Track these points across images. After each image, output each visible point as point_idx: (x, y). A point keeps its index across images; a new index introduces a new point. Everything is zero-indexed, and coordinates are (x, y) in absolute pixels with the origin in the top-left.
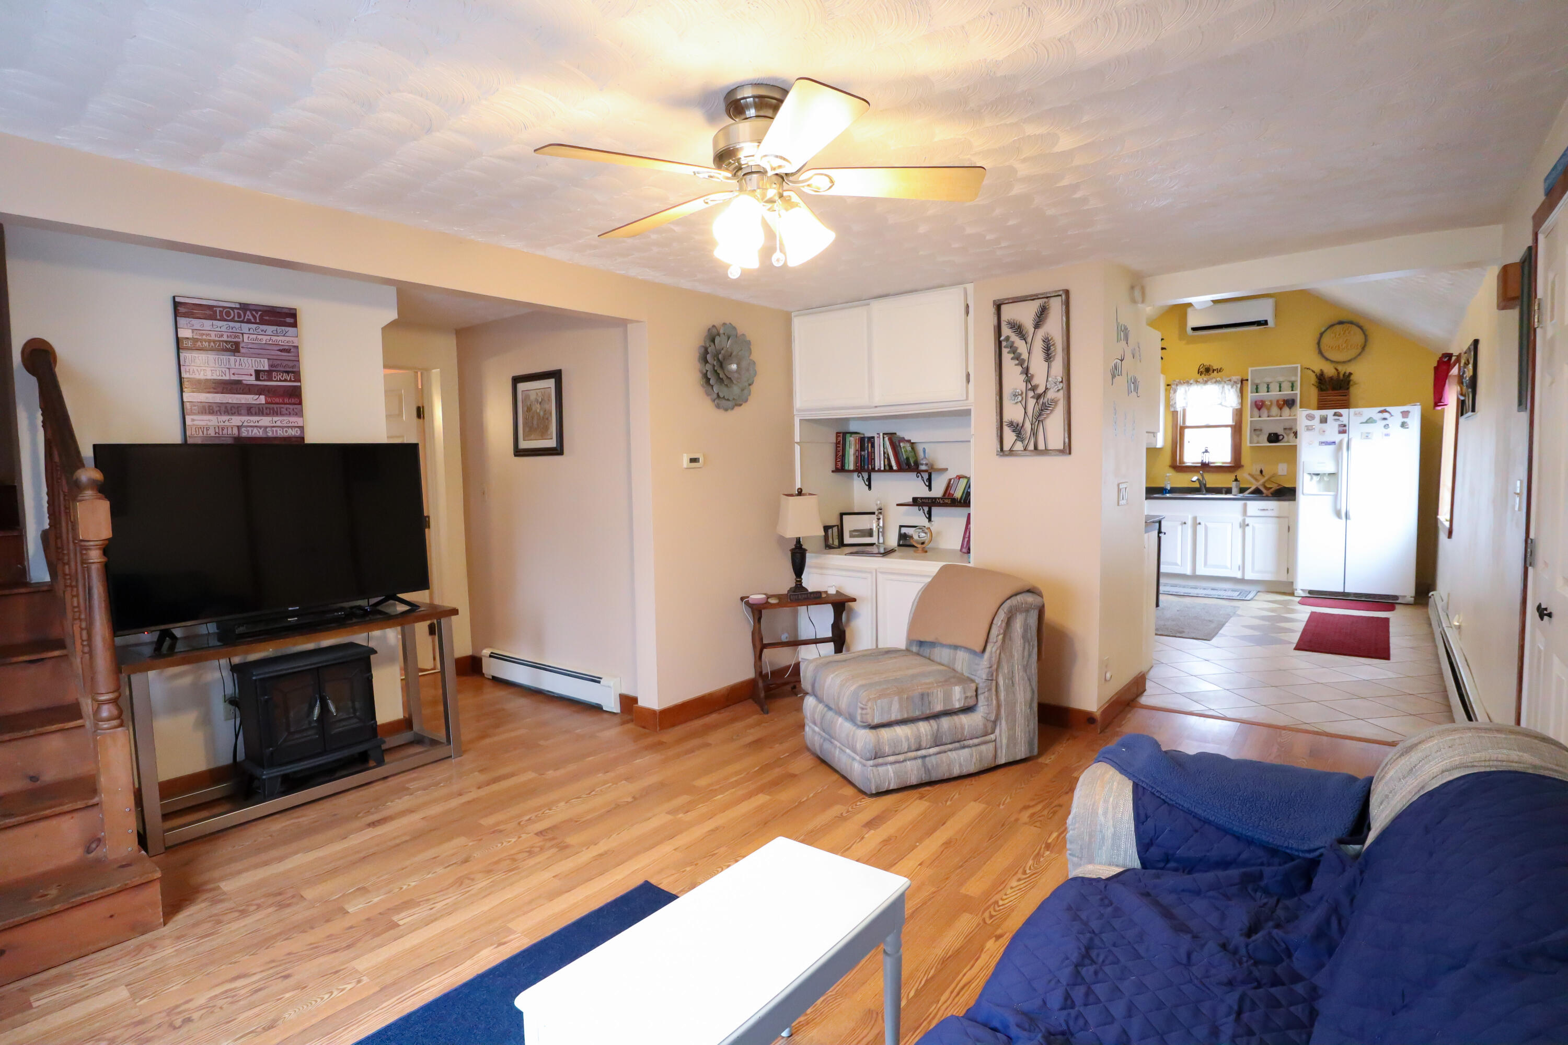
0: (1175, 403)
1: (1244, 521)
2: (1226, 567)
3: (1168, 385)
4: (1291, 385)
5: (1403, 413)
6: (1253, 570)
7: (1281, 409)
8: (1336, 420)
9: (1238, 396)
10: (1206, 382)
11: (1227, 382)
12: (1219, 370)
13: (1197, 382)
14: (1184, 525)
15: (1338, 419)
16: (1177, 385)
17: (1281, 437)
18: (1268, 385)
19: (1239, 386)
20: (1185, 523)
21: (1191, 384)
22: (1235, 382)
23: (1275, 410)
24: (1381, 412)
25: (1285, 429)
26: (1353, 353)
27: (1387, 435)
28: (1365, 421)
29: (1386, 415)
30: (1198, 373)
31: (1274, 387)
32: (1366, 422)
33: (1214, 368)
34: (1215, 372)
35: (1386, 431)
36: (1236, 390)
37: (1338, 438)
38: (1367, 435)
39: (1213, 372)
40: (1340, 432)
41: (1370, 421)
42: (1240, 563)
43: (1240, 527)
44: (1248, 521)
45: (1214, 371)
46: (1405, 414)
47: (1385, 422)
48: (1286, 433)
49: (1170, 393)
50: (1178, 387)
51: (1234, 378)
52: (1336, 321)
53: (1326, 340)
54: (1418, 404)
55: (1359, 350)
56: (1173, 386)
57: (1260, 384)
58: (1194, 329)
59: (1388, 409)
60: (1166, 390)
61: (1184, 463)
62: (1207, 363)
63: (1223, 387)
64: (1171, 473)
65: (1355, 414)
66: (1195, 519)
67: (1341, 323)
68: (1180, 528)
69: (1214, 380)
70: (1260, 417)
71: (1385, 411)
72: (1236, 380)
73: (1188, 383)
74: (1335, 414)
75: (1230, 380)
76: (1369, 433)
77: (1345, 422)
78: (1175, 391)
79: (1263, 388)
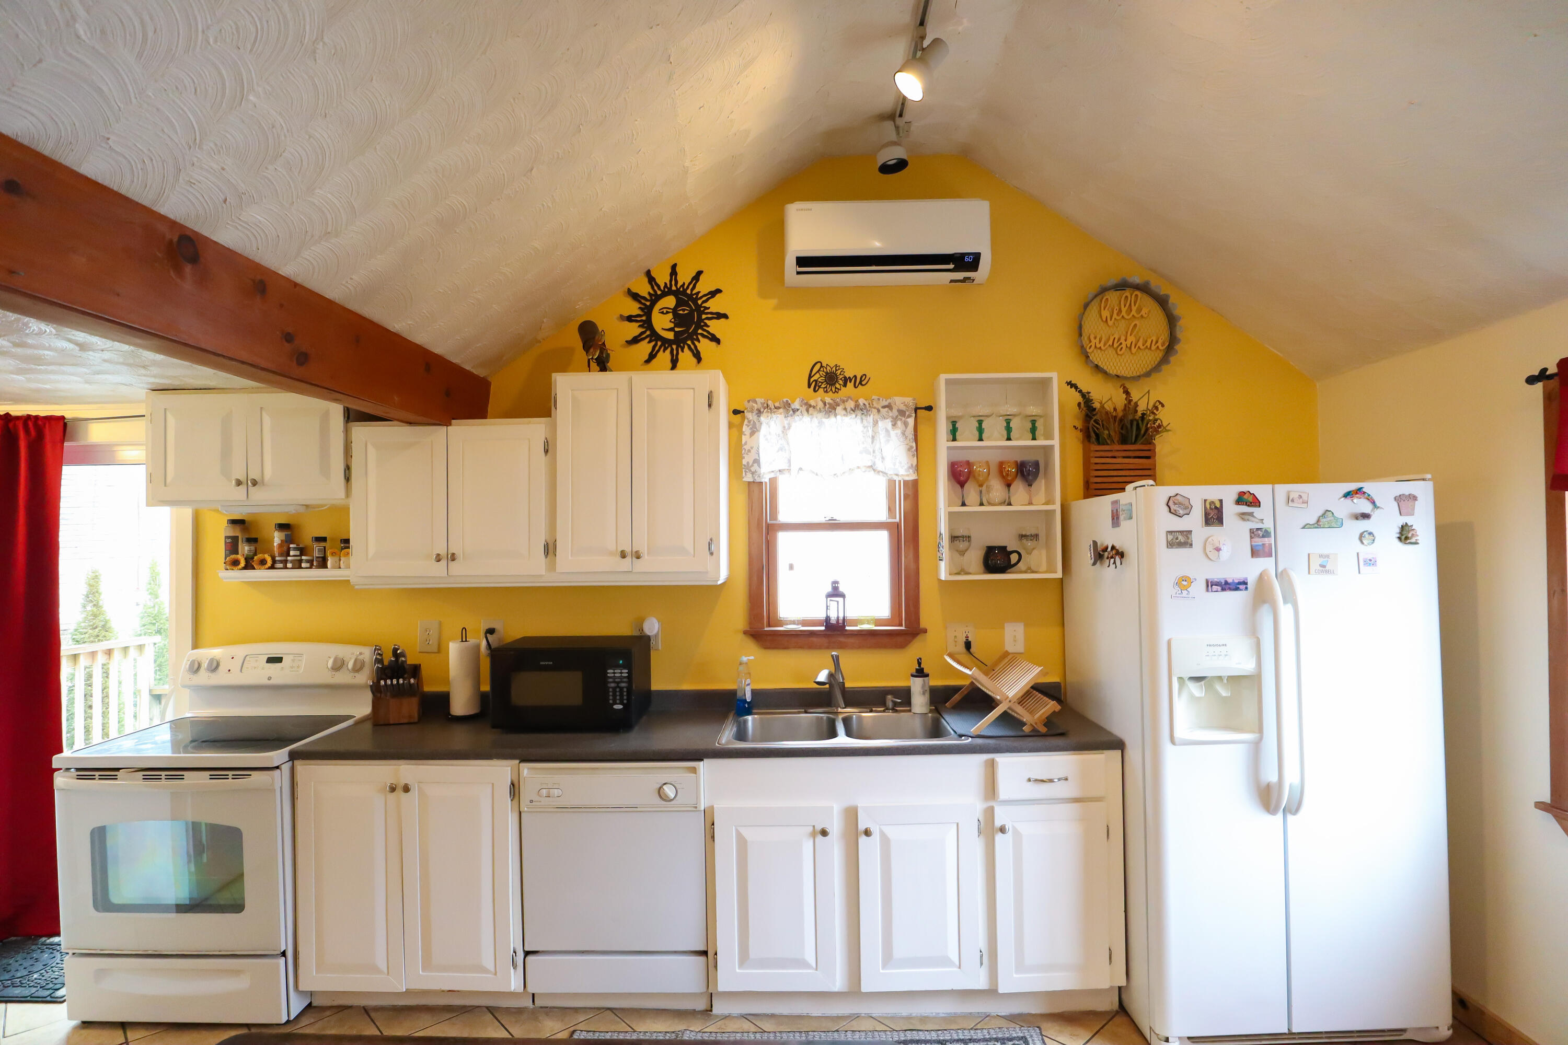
0: (757, 461)
1: (990, 813)
2: (944, 961)
3: (736, 412)
4: (1030, 425)
5: (1399, 499)
6: (1020, 966)
7: (1009, 486)
8: (1243, 516)
9: (910, 449)
10: (831, 409)
11: (884, 411)
12: (860, 381)
13: (809, 407)
14: (820, 838)
15: (1251, 514)
16: (759, 413)
17: (1014, 558)
18: (980, 422)
19: (911, 421)
20: (824, 833)
21: (795, 411)
22: (902, 413)
23: (997, 489)
24: (1347, 495)
25: (1022, 537)
26: (1150, 358)
27: (1371, 562)
28: (1313, 520)
29: (1362, 505)
30: (809, 386)
31: (995, 428)
32: (1318, 524)
33: (848, 374)
34: (850, 385)
35: (1366, 551)
36: (903, 433)
37: (1251, 569)
38: (1321, 561)
39: (845, 385)
40: (1255, 553)
41: (1325, 520)
42: (981, 942)
43: (980, 832)
44: (1002, 816)
45: (846, 380)
46: (1405, 502)
47: (1363, 525)
48: (1025, 549)
49: (741, 433)
50: (762, 419)
51: (899, 402)
52: (1113, 281)
53: (1092, 324)
54: (1429, 476)
55: (1159, 355)
56: (749, 415)
57: (960, 417)
58: (803, 261)
59: (1368, 487)
60: (731, 425)
61: (780, 623)
62: (830, 361)
63: (875, 423)
64: (751, 654)
65: (1289, 500)
66: (851, 814)
67: (1122, 286)
68: (808, 845)
69: (851, 404)
70: (964, 504)
71: (1359, 491)
72: (903, 407)
73: (787, 407)
74: (1241, 499)
75: (889, 407)
76: (1327, 556)
77: (1268, 525)
78: (754, 431)
79: (967, 429)
